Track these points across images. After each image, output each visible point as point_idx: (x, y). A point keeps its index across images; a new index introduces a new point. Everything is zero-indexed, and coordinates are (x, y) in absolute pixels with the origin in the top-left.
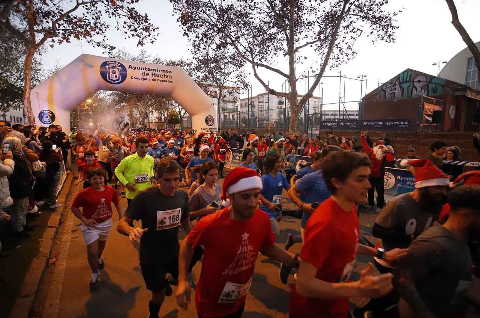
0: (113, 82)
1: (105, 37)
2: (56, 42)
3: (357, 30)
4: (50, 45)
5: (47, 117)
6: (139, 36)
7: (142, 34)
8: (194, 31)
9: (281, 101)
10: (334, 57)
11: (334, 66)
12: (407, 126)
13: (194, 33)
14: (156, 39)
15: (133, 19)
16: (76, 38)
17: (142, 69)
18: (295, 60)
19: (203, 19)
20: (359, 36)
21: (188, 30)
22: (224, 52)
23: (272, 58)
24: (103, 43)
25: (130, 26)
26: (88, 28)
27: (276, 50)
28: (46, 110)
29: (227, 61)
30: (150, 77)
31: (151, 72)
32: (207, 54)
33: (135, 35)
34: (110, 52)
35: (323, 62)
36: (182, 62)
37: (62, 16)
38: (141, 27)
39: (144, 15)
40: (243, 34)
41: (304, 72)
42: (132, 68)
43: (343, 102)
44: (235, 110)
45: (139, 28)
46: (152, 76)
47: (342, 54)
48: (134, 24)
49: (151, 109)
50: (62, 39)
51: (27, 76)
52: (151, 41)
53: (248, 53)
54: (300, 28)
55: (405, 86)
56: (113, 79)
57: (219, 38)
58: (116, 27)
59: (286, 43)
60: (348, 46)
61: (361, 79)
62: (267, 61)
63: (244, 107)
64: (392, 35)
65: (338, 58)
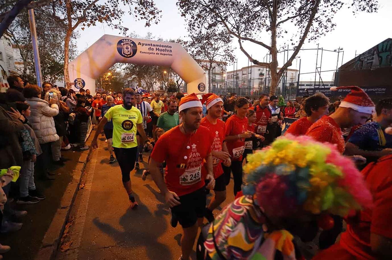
0: (126, 56)
1: (121, 20)
2: (86, 26)
3: (338, 3)
4: (82, 28)
5: (79, 84)
6: (146, 19)
7: (149, 17)
8: (190, 13)
9: (262, 73)
10: (314, 29)
11: (312, 39)
12: (384, 92)
13: (190, 15)
14: (159, 20)
15: (142, 5)
16: (100, 22)
17: (148, 45)
18: (276, 34)
19: (198, 2)
20: (339, 9)
21: (185, 12)
22: (215, 30)
23: (256, 33)
24: (119, 26)
25: (140, 10)
26: (109, 14)
27: (259, 26)
28: (79, 79)
29: (217, 38)
30: (155, 51)
31: (155, 47)
32: (201, 32)
33: (143, 18)
34: (124, 32)
35: (302, 35)
36: (180, 41)
37: (90, 5)
38: (148, 11)
39: (150, 1)
40: (231, 14)
41: (285, 44)
42: (141, 45)
43: (319, 71)
44: (222, 81)
45: (147, 12)
46: (156, 51)
47: (321, 27)
48: (143, 9)
49: (155, 80)
50: (90, 23)
51: (66, 53)
52: (156, 22)
53: (235, 30)
54: (282, 5)
55: (384, 55)
56: (126, 53)
57: (210, 18)
58: (129, 12)
59: (268, 19)
60: (327, 19)
61: (337, 51)
62: (251, 36)
63: (230, 78)
64: (375, 5)
65: (317, 31)
